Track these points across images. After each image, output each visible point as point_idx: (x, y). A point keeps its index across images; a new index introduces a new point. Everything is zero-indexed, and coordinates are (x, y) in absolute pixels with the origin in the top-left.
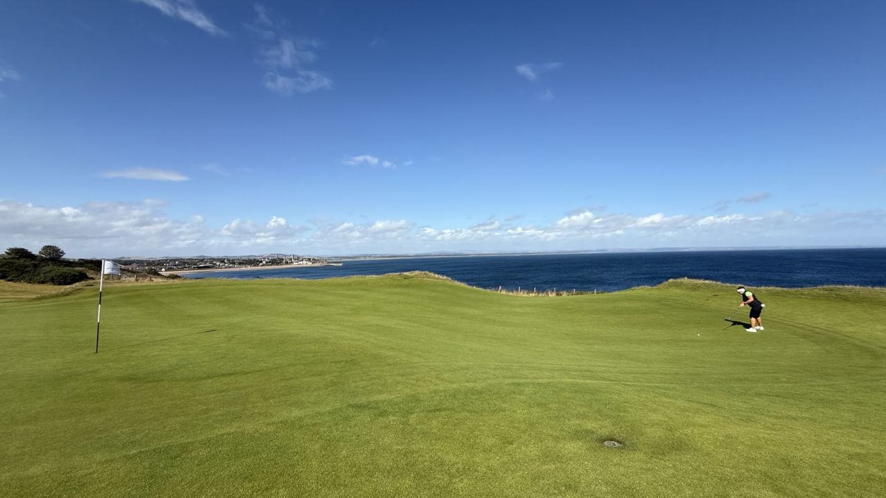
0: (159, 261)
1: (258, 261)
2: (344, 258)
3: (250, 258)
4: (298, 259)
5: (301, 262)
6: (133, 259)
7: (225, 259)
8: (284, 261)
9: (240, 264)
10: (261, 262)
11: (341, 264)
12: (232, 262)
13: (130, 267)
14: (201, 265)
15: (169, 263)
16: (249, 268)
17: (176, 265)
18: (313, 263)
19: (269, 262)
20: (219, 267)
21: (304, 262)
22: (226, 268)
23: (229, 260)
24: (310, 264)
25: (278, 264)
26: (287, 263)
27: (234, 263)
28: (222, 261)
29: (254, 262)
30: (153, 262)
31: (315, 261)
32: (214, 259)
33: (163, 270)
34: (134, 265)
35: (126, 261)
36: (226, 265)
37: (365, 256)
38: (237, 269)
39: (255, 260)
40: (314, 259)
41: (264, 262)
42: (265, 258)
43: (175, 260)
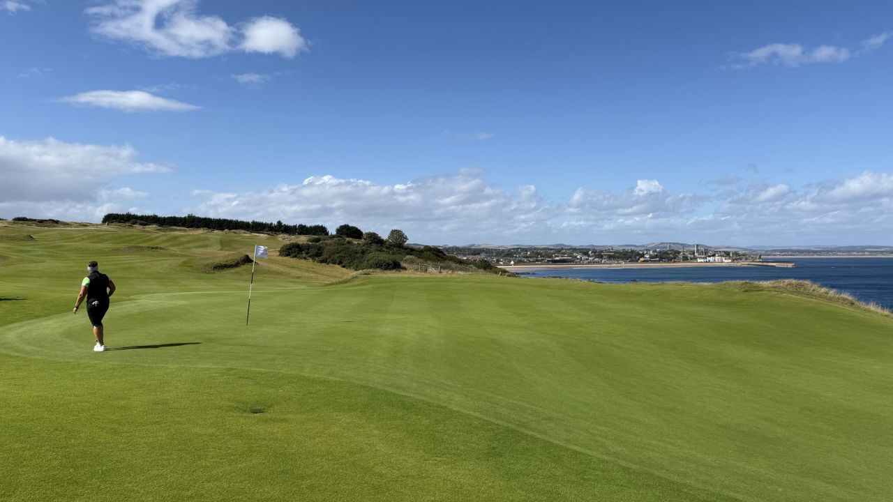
0: (509, 250)
1: (638, 254)
2: (801, 252)
3: (626, 248)
4: (706, 252)
5: (711, 259)
6: (482, 247)
7: (590, 250)
8: (681, 256)
9: (610, 257)
10: (643, 256)
11: (790, 265)
12: (599, 254)
13: (478, 258)
14: (557, 258)
15: (520, 253)
16: (624, 265)
17: (527, 257)
18: (733, 260)
19: (656, 256)
20: (580, 262)
21: (717, 258)
22: (589, 263)
23: (594, 252)
24: (727, 262)
25: (670, 260)
26: (685, 259)
27: (601, 257)
28: (585, 252)
29: (630, 255)
30: (503, 251)
31: (737, 256)
32: (574, 250)
33: (512, 262)
34: (483, 256)
35: (475, 250)
36: (591, 259)
37: (850, 250)
38: (606, 265)
39: (632, 251)
40: (736, 254)
41: (647, 256)
42: (649, 250)
43: (526, 250)
